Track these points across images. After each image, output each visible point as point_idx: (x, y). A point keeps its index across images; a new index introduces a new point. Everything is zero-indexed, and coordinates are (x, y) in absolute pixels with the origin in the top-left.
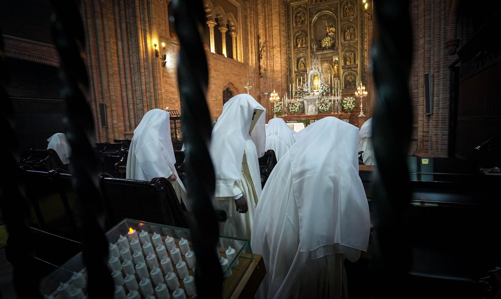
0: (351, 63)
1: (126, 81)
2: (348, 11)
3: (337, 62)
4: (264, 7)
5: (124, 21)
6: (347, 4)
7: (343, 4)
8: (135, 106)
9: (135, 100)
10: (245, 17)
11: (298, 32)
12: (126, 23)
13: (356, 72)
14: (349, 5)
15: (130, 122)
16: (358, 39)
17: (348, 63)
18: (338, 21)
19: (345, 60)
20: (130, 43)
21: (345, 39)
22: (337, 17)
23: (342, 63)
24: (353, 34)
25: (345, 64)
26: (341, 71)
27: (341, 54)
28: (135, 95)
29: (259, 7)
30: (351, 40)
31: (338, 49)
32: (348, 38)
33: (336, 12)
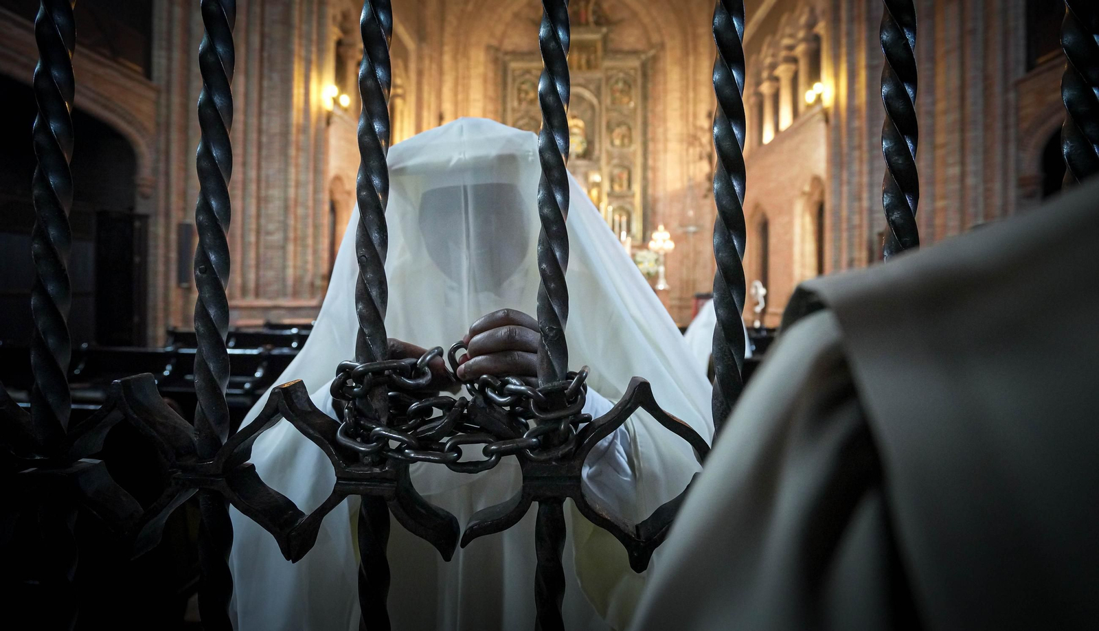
0: (621, 186)
1: (245, 173)
2: (618, 95)
3: (598, 185)
4: (455, 59)
5: (258, 28)
6: (617, 82)
7: (613, 81)
8: (262, 238)
9: (263, 221)
10: (420, 74)
11: (522, 118)
12: (263, 36)
13: (632, 204)
14: (620, 85)
15: (244, 275)
16: (636, 147)
17: (617, 188)
18: (601, 109)
19: (612, 181)
20: (265, 83)
21: (612, 143)
22: (600, 102)
23: (606, 187)
24: (628, 138)
25: (612, 187)
26: (605, 199)
27: (606, 169)
28: (263, 211)
29: (447, 58)
30: (623, 145)
31: (598, 160)
32: (617, 142)
33: (598, 93)
